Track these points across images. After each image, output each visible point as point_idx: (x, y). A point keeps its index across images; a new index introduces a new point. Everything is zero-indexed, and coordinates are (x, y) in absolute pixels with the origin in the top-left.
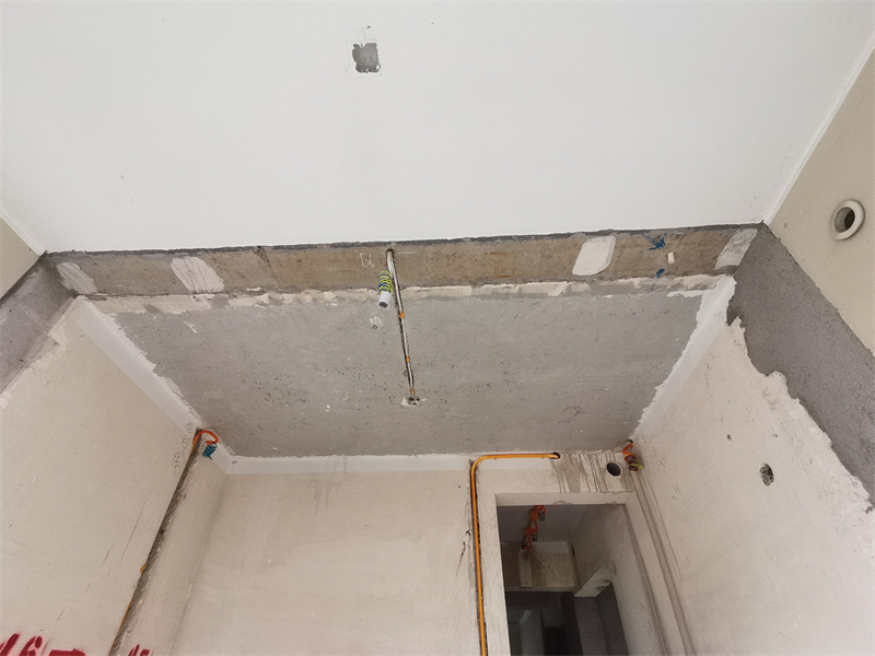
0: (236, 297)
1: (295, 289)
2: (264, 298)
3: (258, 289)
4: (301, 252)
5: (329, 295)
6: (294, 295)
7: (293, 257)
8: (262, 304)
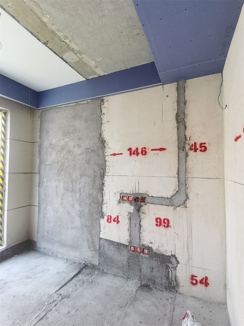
0: (73, 49)
1: (53, 32)
2: (67, 41)
3: (64, 43)
4: (33, 32)
5: (45, 20)
6: (56, 32)
7: (37, 35)
8: (70, 41)
